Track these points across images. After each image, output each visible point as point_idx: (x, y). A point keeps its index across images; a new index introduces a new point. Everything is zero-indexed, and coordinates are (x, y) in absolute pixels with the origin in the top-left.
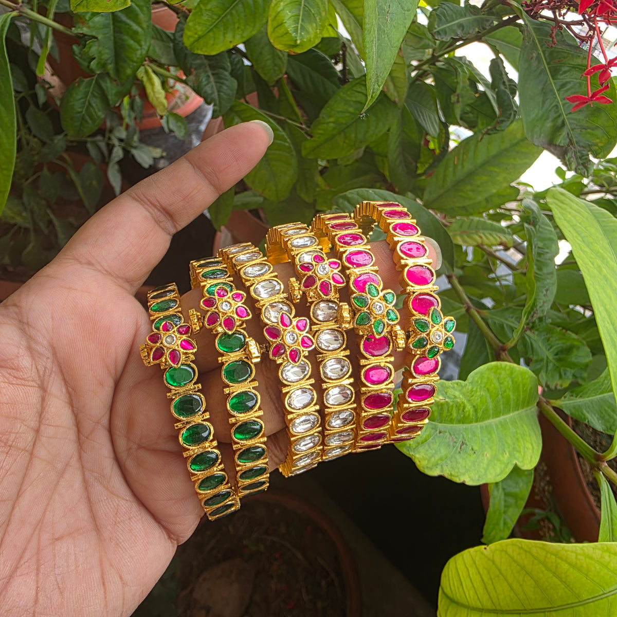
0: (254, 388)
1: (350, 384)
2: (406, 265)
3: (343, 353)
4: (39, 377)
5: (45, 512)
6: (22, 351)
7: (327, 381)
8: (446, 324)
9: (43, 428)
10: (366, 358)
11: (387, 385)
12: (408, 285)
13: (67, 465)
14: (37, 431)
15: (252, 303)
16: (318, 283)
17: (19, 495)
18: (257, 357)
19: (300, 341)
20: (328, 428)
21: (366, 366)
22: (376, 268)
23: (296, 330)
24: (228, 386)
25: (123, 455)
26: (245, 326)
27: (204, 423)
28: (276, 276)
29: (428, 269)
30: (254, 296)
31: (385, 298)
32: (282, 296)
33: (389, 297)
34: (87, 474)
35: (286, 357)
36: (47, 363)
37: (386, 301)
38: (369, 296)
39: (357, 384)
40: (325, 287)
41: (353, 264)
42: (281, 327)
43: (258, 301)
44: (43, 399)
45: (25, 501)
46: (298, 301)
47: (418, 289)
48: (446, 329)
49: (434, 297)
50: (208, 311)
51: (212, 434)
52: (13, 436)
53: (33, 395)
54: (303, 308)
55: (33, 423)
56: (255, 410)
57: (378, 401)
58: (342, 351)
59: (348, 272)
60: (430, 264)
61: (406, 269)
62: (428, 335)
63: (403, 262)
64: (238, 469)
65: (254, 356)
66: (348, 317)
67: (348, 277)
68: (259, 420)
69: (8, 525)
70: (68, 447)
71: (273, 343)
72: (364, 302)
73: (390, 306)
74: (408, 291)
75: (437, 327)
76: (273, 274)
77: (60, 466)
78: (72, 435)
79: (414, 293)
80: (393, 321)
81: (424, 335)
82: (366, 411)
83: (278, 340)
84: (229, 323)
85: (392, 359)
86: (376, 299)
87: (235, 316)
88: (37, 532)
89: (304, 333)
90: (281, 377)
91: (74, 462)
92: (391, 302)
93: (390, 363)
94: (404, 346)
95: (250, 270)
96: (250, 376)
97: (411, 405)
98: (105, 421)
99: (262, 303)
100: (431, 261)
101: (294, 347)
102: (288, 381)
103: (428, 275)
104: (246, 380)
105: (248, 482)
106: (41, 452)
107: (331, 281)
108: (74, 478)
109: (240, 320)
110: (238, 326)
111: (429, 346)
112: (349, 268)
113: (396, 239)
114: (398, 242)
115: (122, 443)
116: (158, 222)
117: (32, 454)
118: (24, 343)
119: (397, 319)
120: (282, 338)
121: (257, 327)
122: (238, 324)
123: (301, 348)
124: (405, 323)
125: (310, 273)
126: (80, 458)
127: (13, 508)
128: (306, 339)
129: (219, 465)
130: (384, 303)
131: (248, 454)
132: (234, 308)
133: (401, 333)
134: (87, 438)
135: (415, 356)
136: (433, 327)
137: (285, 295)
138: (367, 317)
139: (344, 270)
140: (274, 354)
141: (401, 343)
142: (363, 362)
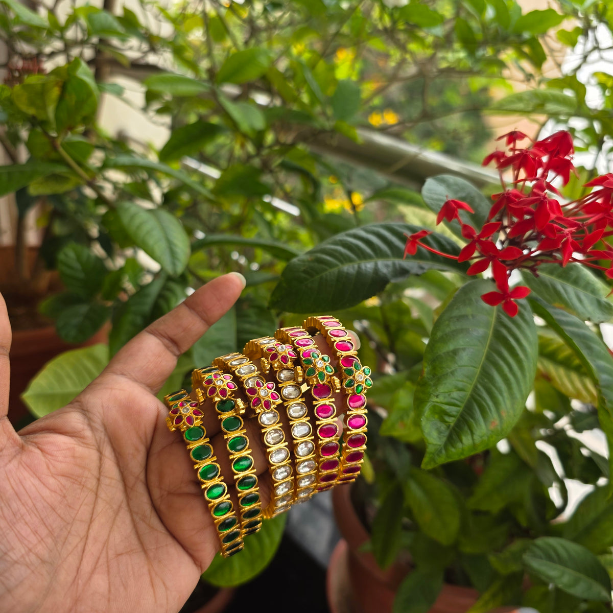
0: (243, 434)
1: (308, 421)
2: (335, 341)
3: (300, 400)
4: (97, 443)
5: (109, 536)
6: (86, 427)
7: (292, 419)
8: (364, 370)
9: (102, 478)
10: (316, 400)
11: (332, 418)
12: (338, 352)
13: (120, 507)
14: (99, 480)
15: (237, 379)
16: (280, 357)
17: (91, 521)
18: (243, 409)
19: (270, 395)
20: (297, 457)
21: (317, 405)
22: (316, 346)
23: (267, 389)
24: (226, 434)
25: (158, 502)
26: (234, 395)
27: (213, 463)
28: (252, 363)
29: (349, 342)
30: (238, 375)
31: (323, 359)
32: (256, 373)
33: (326, 358)
34: (135, 516)
35: (262, 406)
36: (101, 435)
37: (324, 360)
38: (313, 358)
39: (313, 420)
40: (284, 359)
41: (301, 345)
42: (257, 388)
43: (241, 377)
44: (100, 459)
45: (95, 526)
46: (268, 372)
47: (344, 354)
48: (365, 373)
49: (355, 358)
50: (209, 387)
51: (220, 471)
52: (84, 480)
53: (94, 455)
54: (271, 376)
55: (95, 473)
56: (246, 449)
57: (329, 431)
58: (300, 398)
59: (298, 350)
60: (350, 340)
61: (335, 343)
62: (354, 377)
63: (332, 340)
64: (239, 495)
65: (241, 408)
66: (301, 373)
67: (298, 353)
68: (250, 456)
69: (87, 539)
70: (119, 495)
71: (252, 397)
72: (310, 362)
73: (327, 364)
74: (338, 355)
75: (359, 372)
76: (249, 362)
77: (115, 507)
78: (120, 486)
79: (342, 356)
80: (330, 372)
81: (351, 377)
82: (321, 440)
83: (256, 396)
84: (223, 392)
85: (333, 400)
86: (317, 360)
87: (228, 389)
88: (105, 548)
89: (272, 391)
90: (260, 422)
91: (124, 505)
92: (328, 361)
93: (332, 402)
94: (340, 387)
95: (234, 363)
96: (240, 426)
97: (352, 432)
98: (142, 477)
99: (243, 378)
100: (350, 338)
101: (267, 399)
102: (265, 425)
103: (349, 345)
104: (238, 428)
105: (247, 508)
106: (102, 495)
107: (288, 355)
108: (124, 516)
109: (230, 391)
110: (229, 395)
111: (356, 385)
112: (299, 348)
113: (326, 328)
114: (328, 330)
115: (156, 493)
116: (167, 347)
117: (96, 494)
118: (86, 421)
119: (332, 371)
120: (258, 394)
121: (241, 392)
122: (229, 393)
123: (272, 400)
124: (338, 373)
125: (274, 352)
126: (128, 505)
127: (89, 529)
128: (274, 394)
129: (227, 494)
130: (323, 362)
131: (244, 482)
132: (225, 383)
133: (337, 381)
134: (131, 489)
135: (349, 395)
136: (356, 372)
137: (259, 372)
138: (313, 371)
139: (295, 349)
140: (254, 405)
141: (338, 386)
142: (315, 403)
